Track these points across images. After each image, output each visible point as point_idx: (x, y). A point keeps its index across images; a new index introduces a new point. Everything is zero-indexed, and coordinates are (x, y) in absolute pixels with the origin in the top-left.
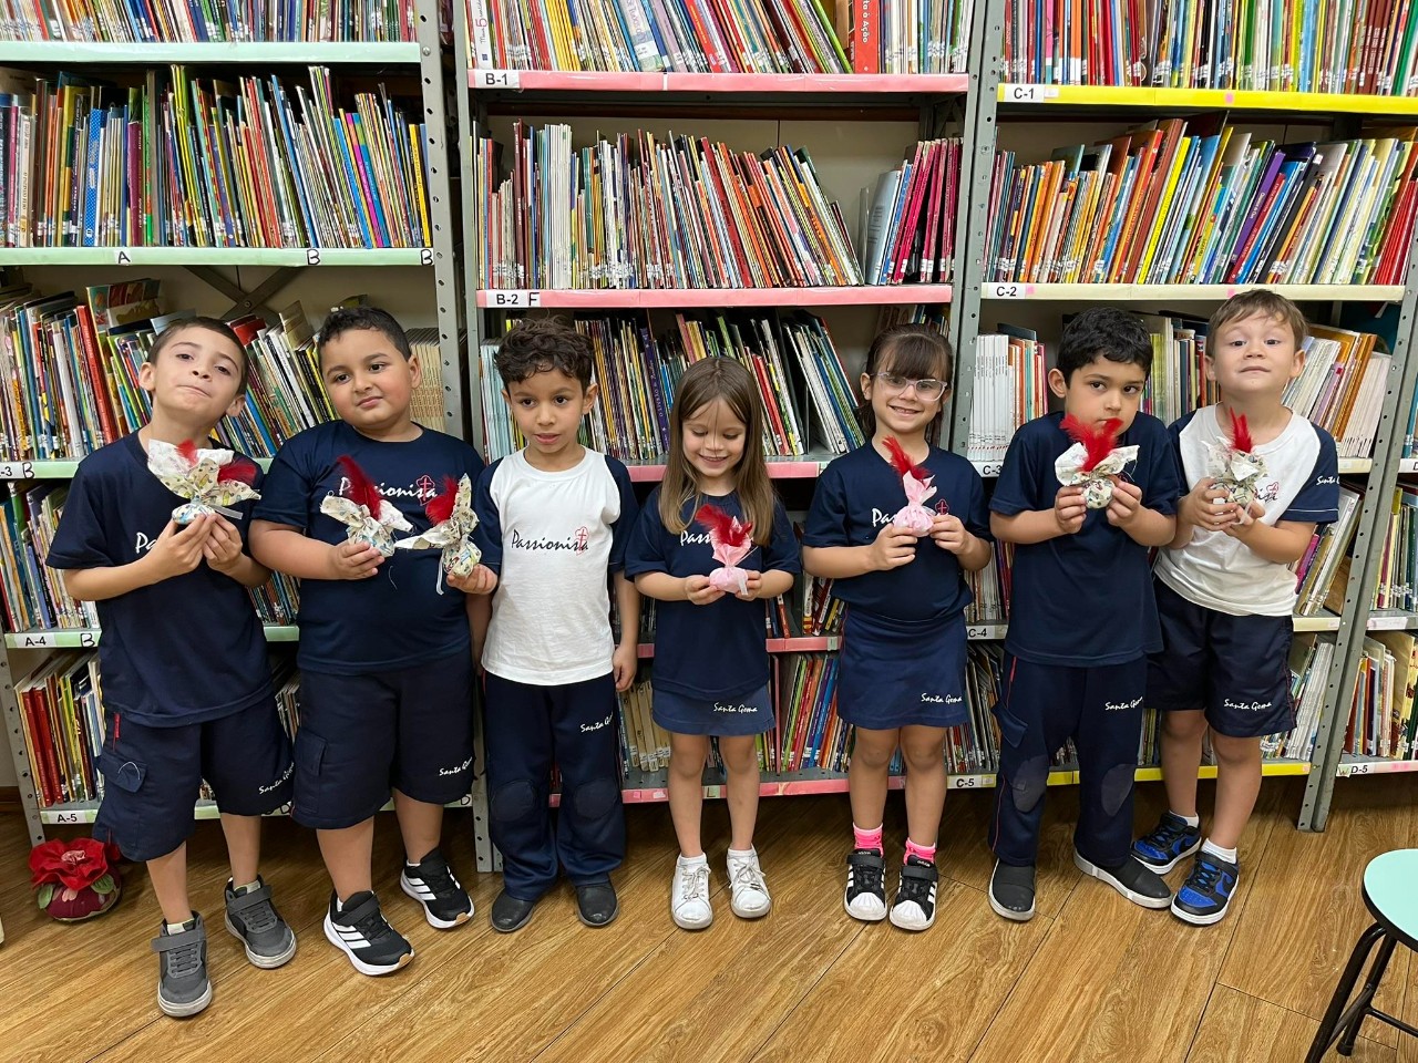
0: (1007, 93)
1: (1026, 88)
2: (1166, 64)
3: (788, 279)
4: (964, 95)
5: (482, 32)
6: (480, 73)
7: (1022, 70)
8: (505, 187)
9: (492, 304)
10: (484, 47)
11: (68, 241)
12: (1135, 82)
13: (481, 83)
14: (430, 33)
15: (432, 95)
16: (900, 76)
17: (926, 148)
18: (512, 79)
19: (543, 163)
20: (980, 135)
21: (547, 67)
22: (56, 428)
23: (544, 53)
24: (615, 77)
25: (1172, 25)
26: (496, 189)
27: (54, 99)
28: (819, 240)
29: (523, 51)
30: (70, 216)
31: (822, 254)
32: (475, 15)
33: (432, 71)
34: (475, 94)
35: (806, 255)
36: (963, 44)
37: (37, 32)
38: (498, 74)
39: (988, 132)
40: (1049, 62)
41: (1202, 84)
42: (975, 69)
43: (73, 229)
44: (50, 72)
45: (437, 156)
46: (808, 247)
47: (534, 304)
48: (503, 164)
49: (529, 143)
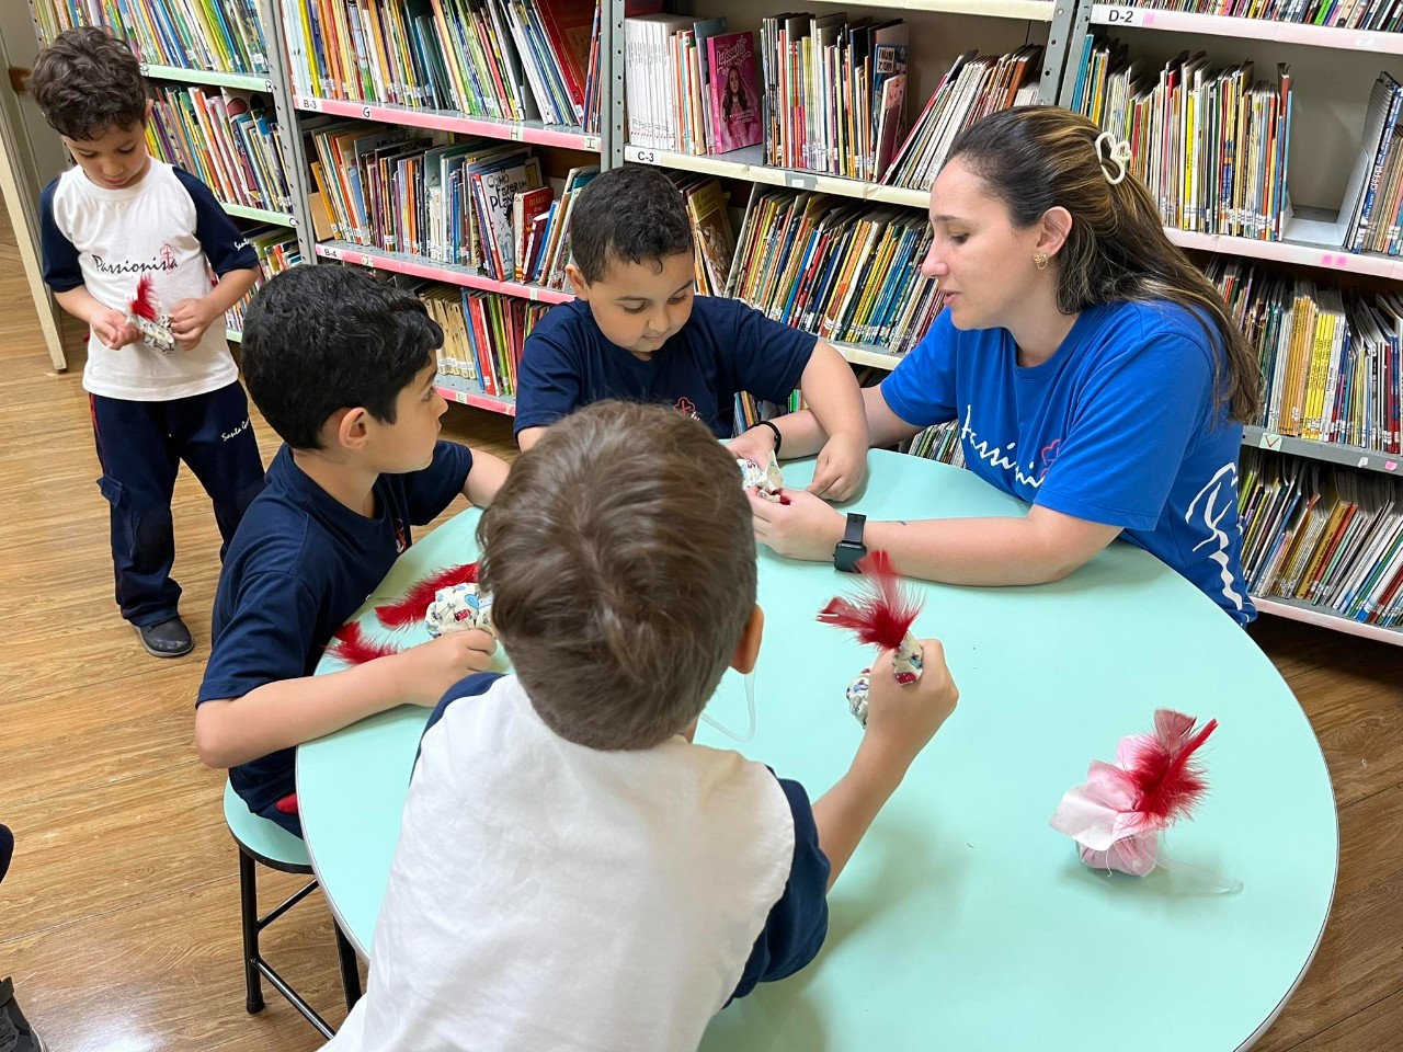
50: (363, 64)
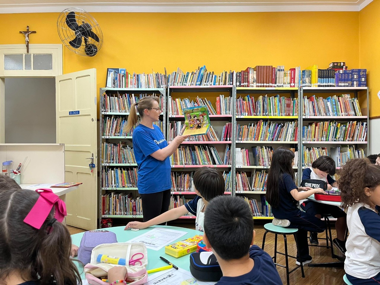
0: (237, 117)
1: (240, 116)
2: (258, 113)
3: (209, 140)
4: (231, 117)
5: (171, 111)
6: (170, 115)
7: (239, 114)
8: (172, 129)
10: (171, 113)
11: (118, 136)
12: (255, 115)
13: (170, 117)
14: (165, 111)
15: (164, 118)
16: (223, 115)
17: (227, 124)
18: (174, 116)
19: (177, 126)
20: (234, 122)
21: (179, 115)
23: (178, 113)
25: (259, 109)
26: (171, 129)
27: (119, 119)
28: (214, 136)
29: (176, 113)
30: (119, 133)
31: (214, 137)
32: (170, 109)
33: (164, 116)
34: (169, 118)
35: (212, 137)
36: (231, 111)
37: (118, 112)
38: (172, 116)
39: (235, 122)
40: (243, 113)
41: (264, 115)
42: (233, 114)
43: (119, 134)
44: (119, 116)
45: (164, 125)
46: (212, 136)
48: (172, 126)
49: (176, 124)
50: (181, 159)
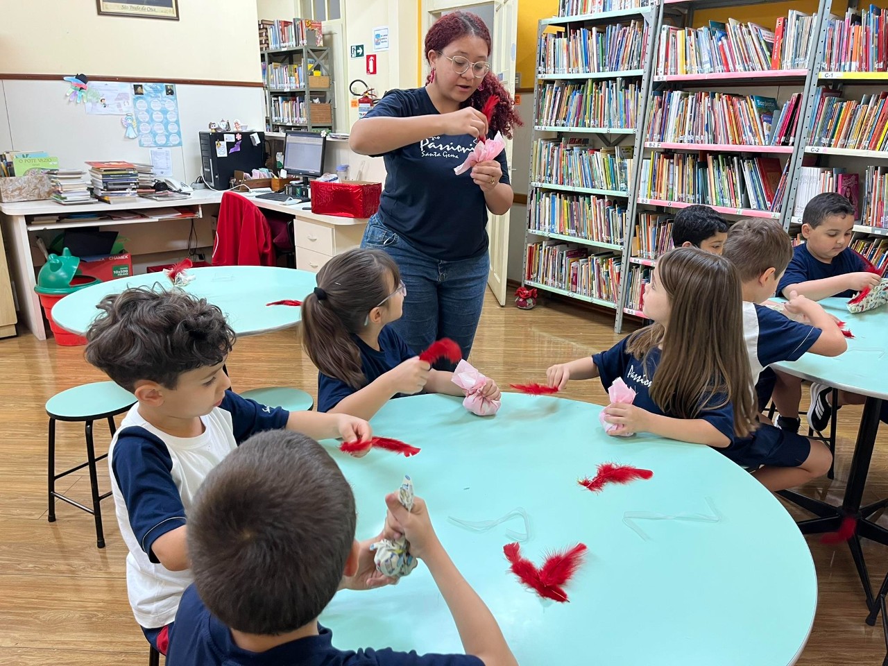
0: (824, 75)
1: (832, 73)
3: (743, 143)
4: (806, 76)
5: (662, 65)
6: (659, 77)
7: (832, 67)
9: (648, 146)
10: (662, 69)
11: (563, 125)
12: (879, 71)
13: (657, 80)
14: (647, 66)
15: (645, 84)
17: (795, 95)
18: (668, 78)
20: (811, 90)
22: (551, 175)
24: (694, 76)
27: (567, 88)
30: (565, 119)
32: (661, 60)
33: (646, 77)
34: (654, 83)
36: (808, 58)
39: (814, 90)
40: (843, 64)
42: (811, 67)
44: (567, 82)
45: (643, 99)
47: (659, 147)
49: (667, 97)
50: (670, 187)
